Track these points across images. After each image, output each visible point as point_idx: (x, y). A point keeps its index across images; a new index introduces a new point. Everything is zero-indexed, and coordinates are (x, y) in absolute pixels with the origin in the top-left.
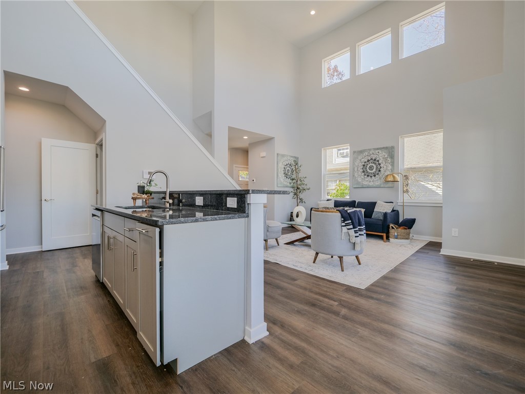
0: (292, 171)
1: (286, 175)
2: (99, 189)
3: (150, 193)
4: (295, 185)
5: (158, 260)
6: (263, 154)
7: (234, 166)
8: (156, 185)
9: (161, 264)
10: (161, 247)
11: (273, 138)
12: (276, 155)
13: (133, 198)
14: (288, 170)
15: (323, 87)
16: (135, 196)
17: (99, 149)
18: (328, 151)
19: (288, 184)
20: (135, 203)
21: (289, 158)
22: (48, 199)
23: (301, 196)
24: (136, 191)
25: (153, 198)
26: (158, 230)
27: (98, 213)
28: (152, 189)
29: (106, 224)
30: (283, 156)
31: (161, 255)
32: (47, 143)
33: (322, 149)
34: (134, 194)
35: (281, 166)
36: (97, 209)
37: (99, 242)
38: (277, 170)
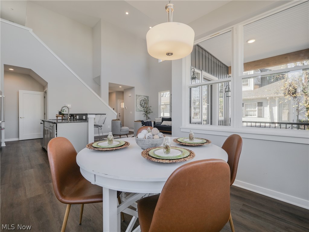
0: (145, 103)
1: (141, 105)
2: (45, 112)
3: (64, 114)
4: (145, 110)
5: (55, 133)
6: (130, 95)
7: (118, 100)
8: (66, 111)
9: (56, 134)
10: (56, 129)
11: (134, 87)
12: (135, 96)
13: (56, 116)
14: (143, 103)
15: (159, 62)
16: (57, 115)
17: (45, 94)
18: (162, 93)
19: (143, 110)
20: (57, 118)
21: (143, 97)
22: (22, 117)
23: (149, 116)
24: (58, 114)
25: (65, 116)
26: (55, 125)
27: (42, 122)
28: (64, 113)
29: (45, 126)
30: (139, 96)
31: (56, 132)
32: (21, 92)
33: (159, 93)
34: (56, 115)
35: (138, 101)
36: (42, 121)
37: (43, 137)
38: (136, 103)
